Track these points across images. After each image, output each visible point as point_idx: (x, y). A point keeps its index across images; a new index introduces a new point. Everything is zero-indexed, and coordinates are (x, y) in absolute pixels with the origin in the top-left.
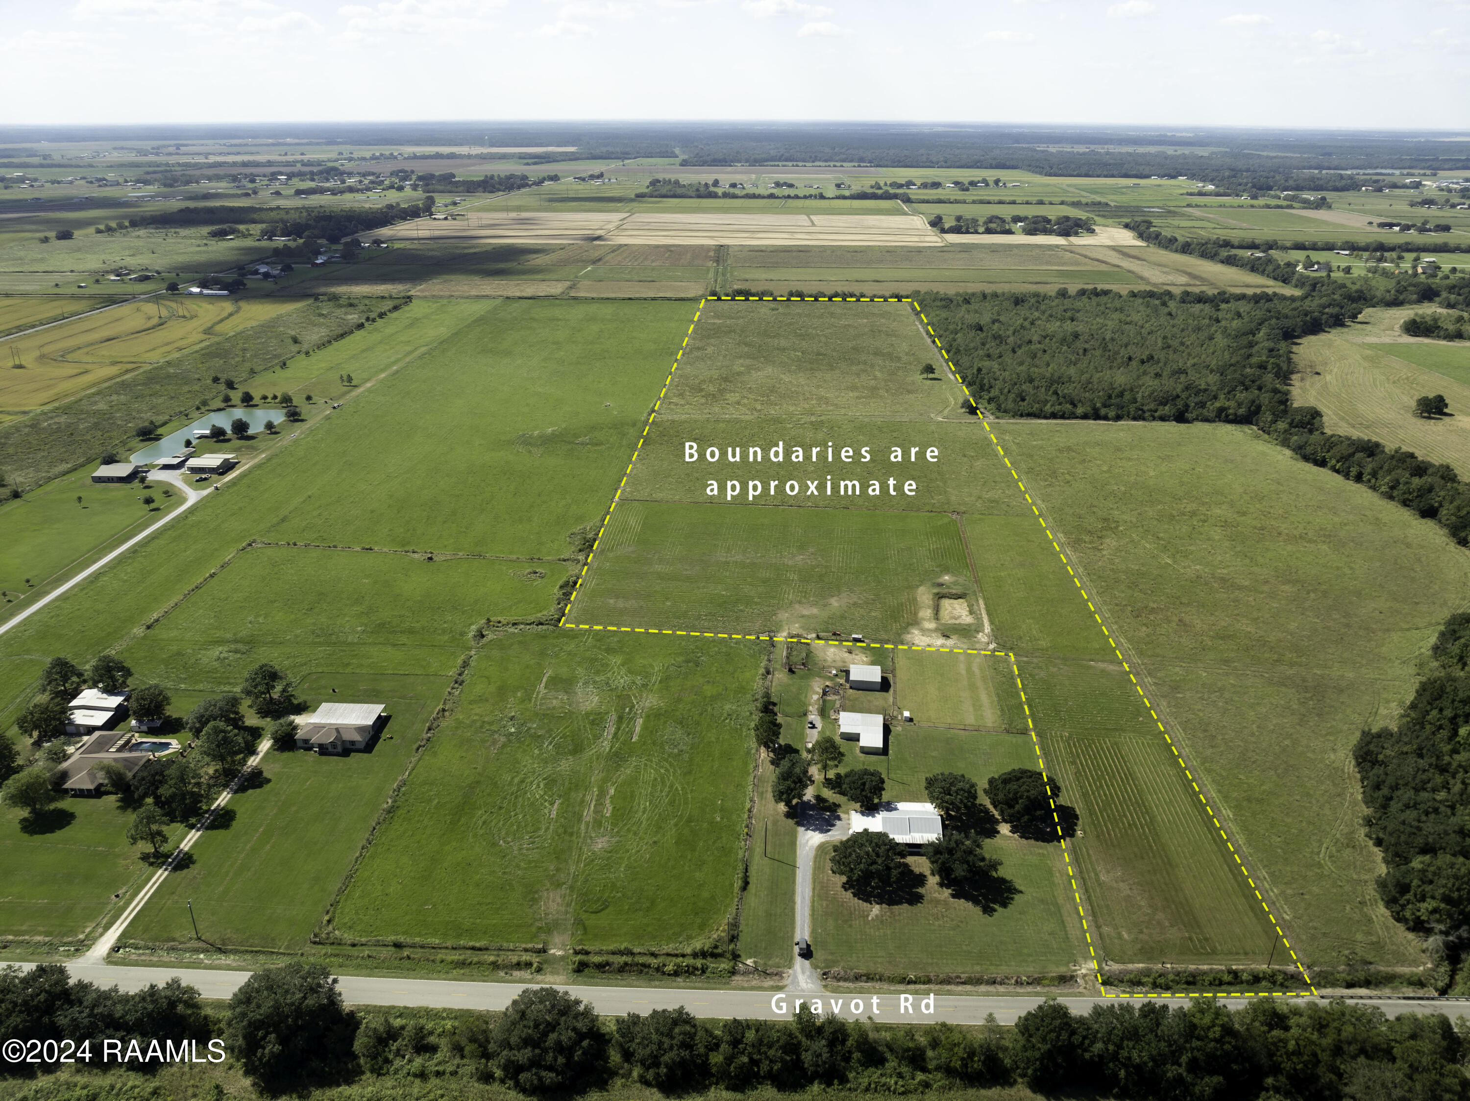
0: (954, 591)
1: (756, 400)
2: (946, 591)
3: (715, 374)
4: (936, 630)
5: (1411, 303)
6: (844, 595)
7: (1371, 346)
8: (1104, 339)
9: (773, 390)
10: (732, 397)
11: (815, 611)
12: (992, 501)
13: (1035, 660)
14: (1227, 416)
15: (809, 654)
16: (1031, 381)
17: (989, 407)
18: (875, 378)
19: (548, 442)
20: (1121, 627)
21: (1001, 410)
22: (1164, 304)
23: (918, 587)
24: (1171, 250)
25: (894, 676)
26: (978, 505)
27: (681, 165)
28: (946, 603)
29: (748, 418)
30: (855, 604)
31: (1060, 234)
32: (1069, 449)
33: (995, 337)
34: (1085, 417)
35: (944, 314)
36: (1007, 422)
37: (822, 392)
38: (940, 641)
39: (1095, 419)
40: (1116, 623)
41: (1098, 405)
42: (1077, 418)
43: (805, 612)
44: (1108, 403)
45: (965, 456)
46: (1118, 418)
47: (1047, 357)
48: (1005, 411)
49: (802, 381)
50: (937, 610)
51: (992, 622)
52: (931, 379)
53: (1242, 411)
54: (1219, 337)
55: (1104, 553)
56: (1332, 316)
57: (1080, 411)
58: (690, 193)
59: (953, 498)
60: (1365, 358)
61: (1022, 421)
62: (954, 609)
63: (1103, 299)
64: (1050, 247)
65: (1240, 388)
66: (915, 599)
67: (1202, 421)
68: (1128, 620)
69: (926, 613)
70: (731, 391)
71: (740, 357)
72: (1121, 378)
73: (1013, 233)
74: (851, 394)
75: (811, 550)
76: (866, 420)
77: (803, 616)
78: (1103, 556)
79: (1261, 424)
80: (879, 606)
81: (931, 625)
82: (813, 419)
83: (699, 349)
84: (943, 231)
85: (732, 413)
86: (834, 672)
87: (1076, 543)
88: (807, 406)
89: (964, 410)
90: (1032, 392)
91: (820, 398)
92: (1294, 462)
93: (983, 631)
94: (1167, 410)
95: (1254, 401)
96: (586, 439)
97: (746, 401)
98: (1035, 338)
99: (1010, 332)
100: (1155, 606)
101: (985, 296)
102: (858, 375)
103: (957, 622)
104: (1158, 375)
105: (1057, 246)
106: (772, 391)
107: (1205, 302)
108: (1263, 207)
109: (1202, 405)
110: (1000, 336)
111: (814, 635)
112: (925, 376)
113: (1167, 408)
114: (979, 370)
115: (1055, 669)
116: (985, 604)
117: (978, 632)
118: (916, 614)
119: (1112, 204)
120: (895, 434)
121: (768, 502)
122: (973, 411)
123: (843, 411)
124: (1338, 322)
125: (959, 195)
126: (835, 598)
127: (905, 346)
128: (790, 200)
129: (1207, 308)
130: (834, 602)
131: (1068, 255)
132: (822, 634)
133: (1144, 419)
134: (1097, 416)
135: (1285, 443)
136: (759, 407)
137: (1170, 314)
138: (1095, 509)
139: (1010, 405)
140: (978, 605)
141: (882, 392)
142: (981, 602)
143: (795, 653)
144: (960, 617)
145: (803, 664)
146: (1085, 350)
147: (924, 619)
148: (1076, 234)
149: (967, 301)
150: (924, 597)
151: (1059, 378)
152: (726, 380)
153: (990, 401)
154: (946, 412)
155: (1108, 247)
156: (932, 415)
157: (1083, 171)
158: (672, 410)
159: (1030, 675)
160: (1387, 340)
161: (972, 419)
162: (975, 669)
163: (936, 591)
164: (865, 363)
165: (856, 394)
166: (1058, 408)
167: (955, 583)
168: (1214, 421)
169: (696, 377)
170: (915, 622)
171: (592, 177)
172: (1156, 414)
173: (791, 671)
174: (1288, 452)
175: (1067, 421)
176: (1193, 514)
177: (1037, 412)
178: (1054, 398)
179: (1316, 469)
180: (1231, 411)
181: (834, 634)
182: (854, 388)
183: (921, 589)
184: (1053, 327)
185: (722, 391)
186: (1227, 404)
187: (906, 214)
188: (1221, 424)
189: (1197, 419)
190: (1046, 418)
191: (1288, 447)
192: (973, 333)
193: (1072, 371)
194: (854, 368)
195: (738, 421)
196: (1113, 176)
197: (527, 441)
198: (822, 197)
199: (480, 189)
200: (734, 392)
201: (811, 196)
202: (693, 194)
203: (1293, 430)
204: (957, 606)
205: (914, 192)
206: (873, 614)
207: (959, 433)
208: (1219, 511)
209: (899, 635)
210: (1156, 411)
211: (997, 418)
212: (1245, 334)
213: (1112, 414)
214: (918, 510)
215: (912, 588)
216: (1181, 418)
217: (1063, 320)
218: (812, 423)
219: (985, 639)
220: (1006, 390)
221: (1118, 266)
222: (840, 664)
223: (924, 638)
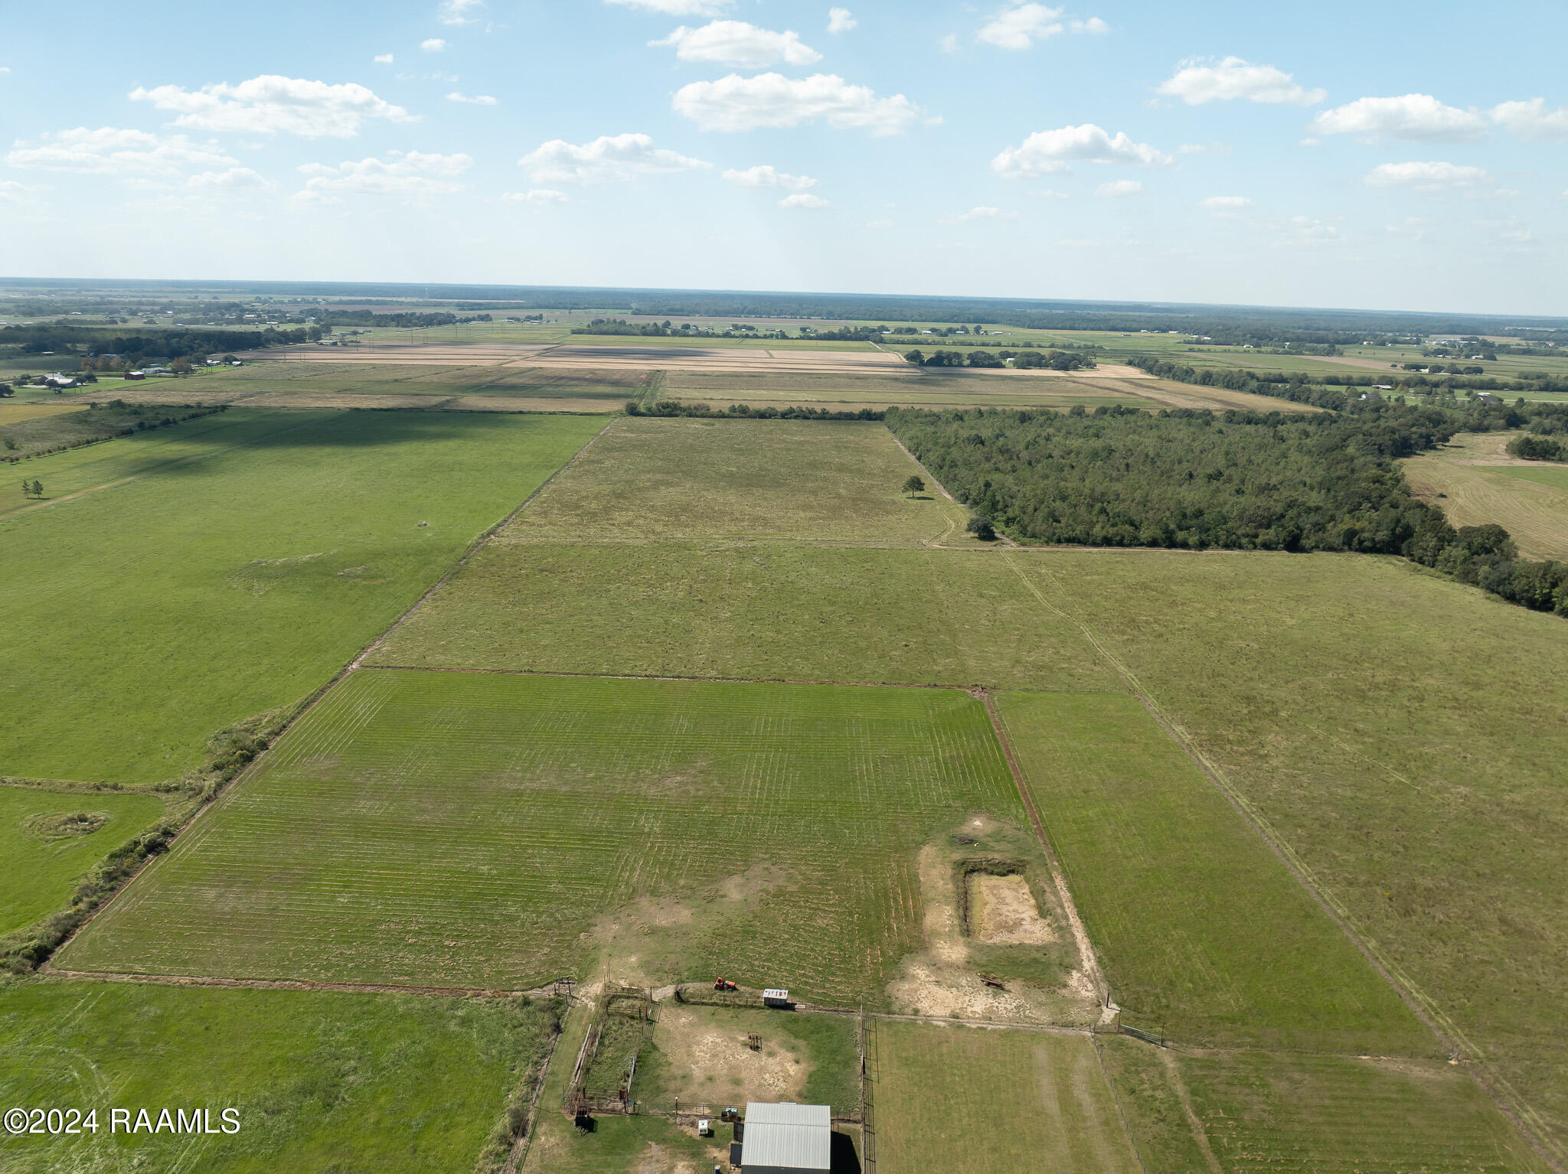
0: (998, 857)
1: (656, 521)
2: (979, 856)
3: (606, 488)
4: (970, 965)
5: (1497, 428)
6: (757, 870)
7: (1485, 469)
8: (1147, 456)
9: (685, 508)
10: (619, 517)
11: (684, 915)
12: (1040, 668)
13: (1224, 1055)
14: (1361, 542)
15: (646, 1058)
16: (1064, 499)
17: (1008, 531)
18: (839, 496)
19: (293, 572)
20: (1384, 943)
21: (1027, 535)
22: (1208, 424)
23: (919, 846)
24: (1189, 382)
25: (869, 1131)
26: (1018, 672)
27: (634, 313)
28: (983, 885)
29: (637, 542)
30: (780, 893)
31: (1057, 368)
32: (1145, 587)
33: (1001, 451)
34: (1153, 543)
35: (930, 429)
36: (1040, 552)
37: (759, 512)
38: (979, 1003)
39: (1169, 547)
40: (1369, 931)
41: (1172, 526)
42: (1142, 544)
43: (662, 920)
44: (1184, 523)
45: (982, 596)
46: (1203, 545)
47: (1077, 473)
48: (1034, 536)
49: (732, 499)
50: (964, 904)
51: (1095, 942)
52: (919, 498)
53: (1382, 535)
54: (1294, 455)
55: (1275, 762)
56: (1421, 436)
57: (1144, 534)
58: (636, 331)
59: (971, 663)
60: (1489, 480)
61: (1063, 549)
62: (1002, 901)
63: (1131, 418)
64: (1048, 379)
65: (1366, 505)
66: (914, 879)
67: (1324, 549)
68: (1388, 923)
69: (940, 917)
70: (622, 510)
71: (649, 472)
72: (1192, 496)
73: (1003, 367)
74: (802, 514)
75: (702, 764)
76: (823, 546)
77: (653, 931)
78: (1275, 769)
79: (1418, 553)
80: (834, 898)
81: (953, 952)
82: (741, 544)
83: (593, 462)
84: (922, 364)
85: (615, 536)
86: (703, 1125)
87: (1214, 744)
88: (734, 529)
89: (972, 534)
90: (1068, 511)
91: (755, 519)
92: (1496, 605)
93: (1078, 966)
94: (1270, 534)
95: (1398, 521)
96: (359, 570)
97: (641, 521)
98: (1056, 453)
99: (1021, 447)
100: (1428, 882)
101: (981, 413)
102: (814, 493)
103: (1014, 939)
104: (1239, 492)
105: (1058, 378)
106: (684, 510)
107: (1256, 424)
108: (1271, 353)
109: (1319, 527)
110: (1008, 451)
111: (670, 991)
112: (910, 493)
113: (1272, 531)
114: (988, 485)
115: (1281, 1087)
116: (1071, 889)
117: (1068, 968)
118: (918, 918)
119: (1107, 348)
120: (868, 566)
121: (637, 671)
122: (986, 534)
123: (789, 535)
124: (1429, 444)
125: (938, 338)
126: (737, 879)
127: (880, 463)
128: (748, 340)
129: (1262, 429)
130: (733, 890)
131: (1071, 385)
132: (692, 987)
133: (1240, 547)
134: (1172, 544)
135: (1468, 577)
136: (659, 528)
137: (1220, 432)
138: (1224, 681)
139: (1039, 525)
140: (1056, 893)
141: (847, 513)
142: (1060, 882)
143: (608, 1053)
144: (1018, 923)
145: (622, 1095)
146: (1127, 465)
147: (938, 935)
148: (1076, 368)
149: (959, 417)
150: (934, 872)
151: (1103, 494)
152: (620, 496)
153: (1008, 522)
154: (944, 537)
155: (1116, 379)
156: (924, 541)
157: (1068, 324)
158: (521, 531)
159: (1228, 1110)
160: (1501, 463)
161: (987, 546)
162: (1082, 1094)
163: (957, 856)
164: (826, 479)
165: (809, 514)
166: (1112, 531)
167: (998, 836)
168: (1341, 550)
169: (577, 492)
170: (917, 945)
171: (529, 318)
172: (1258, 541)
173: (586, 1123)
174: (1478, 593)
175: (1128, 550)
176: (1394, 687)
177: (1083, 536)
178: (1103, 518)
179: (1535, 614)
180: (1366, 535)
181: (721, 987)
182: (806, 507)
183: (927, 853)
184: (1075, 443)
185: (607, 510)
186: (1358, 526)
187: (878, 351)
188: (1352, 554)
189: (1316, 547)
190: (1095, 544)
191: (1476, 583)
192: (970, 448)
193: (1118, 487)
194: (809, 485)
195: (619, 547)
196: (1100, 329)
197: (257, 572)
198: (784, 337)
199: (394, 323)
200: (627, 510)
201: (771, 336)
202: (638, 332)
203: (1476, 558)
204: (1006, 893)
205: (886, 334)
206: (820, 922)
207: (968, 564)
208: (1431, 681)
209: (881, 983)
210: (1256, 536)
211: (1023, 545)
212: (1331, 450)
213: (1193, 539)
214: (907, 685)
215: (907, 849)
216: (1293, 545)
217: (1085, 436)
218: (737, 550)
219: (1088, 992)
220: (1030, 509)
221: (1134, 394)
222: (721, 1092)
223: (941, 992)
